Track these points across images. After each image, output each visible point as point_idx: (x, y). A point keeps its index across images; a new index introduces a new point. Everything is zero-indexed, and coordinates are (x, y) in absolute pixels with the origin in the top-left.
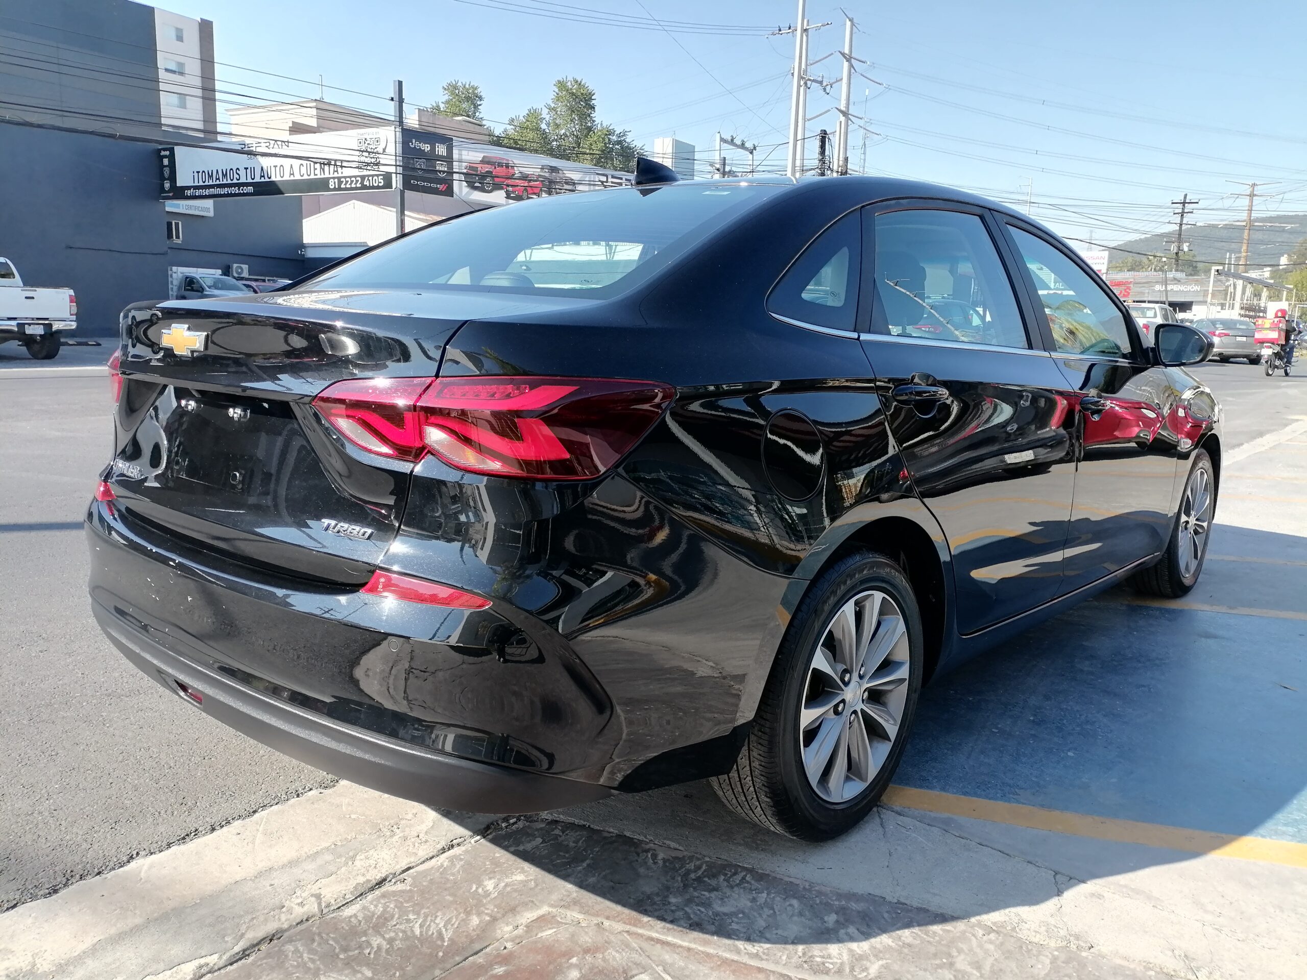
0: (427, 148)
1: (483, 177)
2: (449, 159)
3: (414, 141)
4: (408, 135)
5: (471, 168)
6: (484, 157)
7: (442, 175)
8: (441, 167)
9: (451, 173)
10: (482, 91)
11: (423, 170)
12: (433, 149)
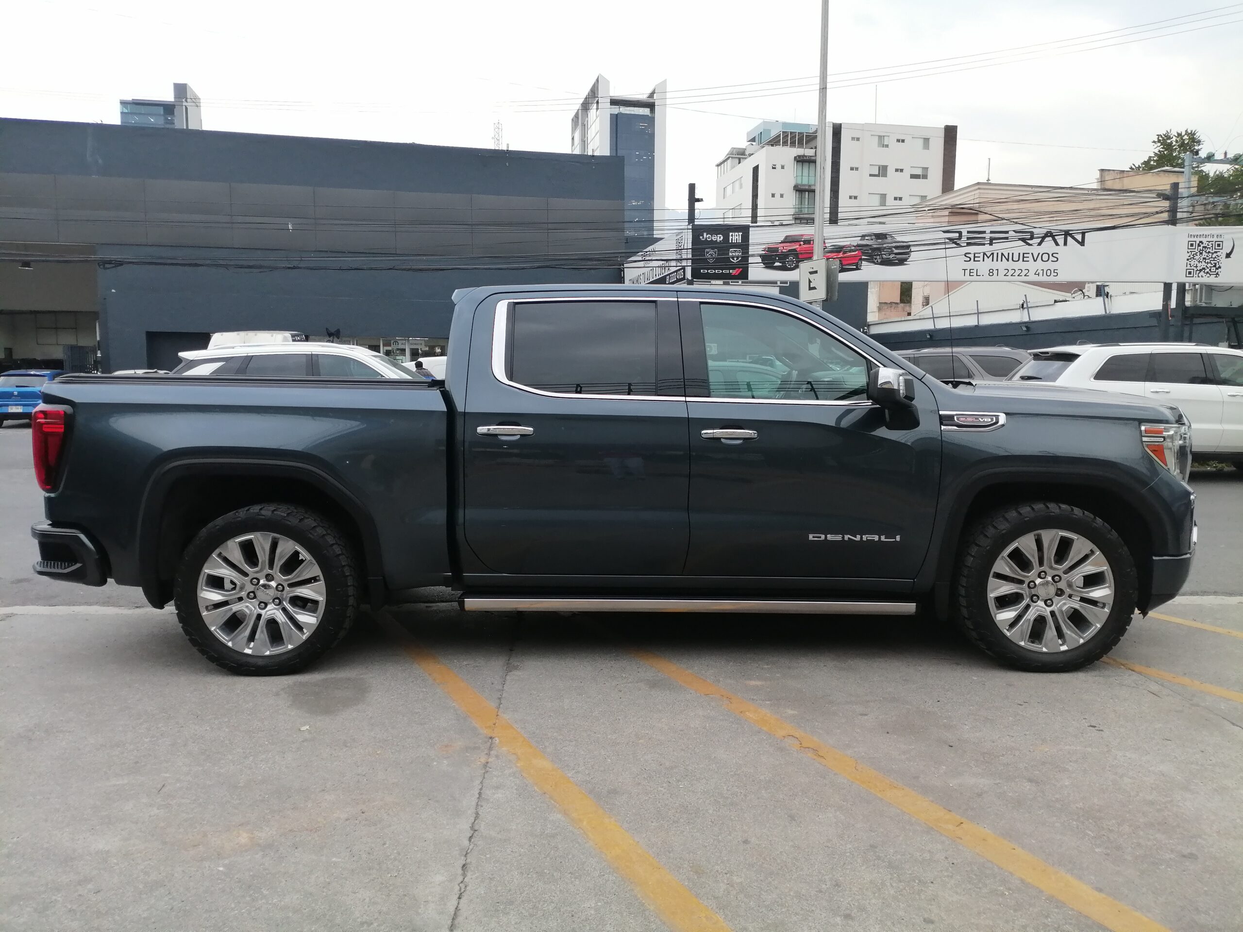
0: (719, 238)
1: (783, 257)
2: (744, 245)
3: (705, 235)
4: (697, 231)
5: (770, 250)
6: (787, 236)
7: (735, 261)
8: (735, 254)
9: (745, 258)
10: (1200, 135)
11: (713, 258)
12: (726, 238)
